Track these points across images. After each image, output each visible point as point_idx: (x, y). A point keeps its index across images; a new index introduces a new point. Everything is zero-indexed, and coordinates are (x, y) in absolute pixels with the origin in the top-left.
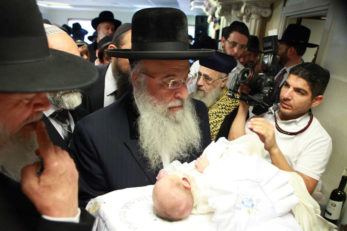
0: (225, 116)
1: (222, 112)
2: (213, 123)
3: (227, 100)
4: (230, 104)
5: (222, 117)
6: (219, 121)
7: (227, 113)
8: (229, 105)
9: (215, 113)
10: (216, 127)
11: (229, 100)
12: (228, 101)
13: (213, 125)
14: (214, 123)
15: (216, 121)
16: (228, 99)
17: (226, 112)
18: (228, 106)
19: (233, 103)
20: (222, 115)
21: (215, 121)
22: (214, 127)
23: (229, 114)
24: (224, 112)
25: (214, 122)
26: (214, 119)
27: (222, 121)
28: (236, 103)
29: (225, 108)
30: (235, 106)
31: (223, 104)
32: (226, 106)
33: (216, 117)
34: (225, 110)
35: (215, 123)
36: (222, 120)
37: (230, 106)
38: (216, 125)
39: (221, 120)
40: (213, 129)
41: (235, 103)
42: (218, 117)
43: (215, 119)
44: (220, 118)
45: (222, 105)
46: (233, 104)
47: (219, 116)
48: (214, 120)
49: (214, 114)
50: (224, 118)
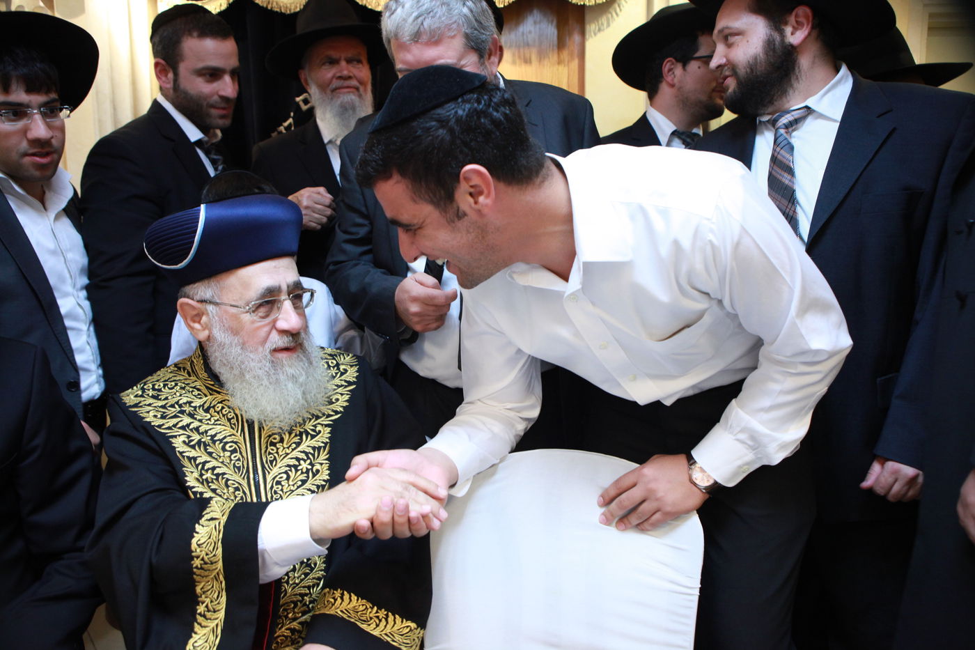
0: (326, 426)
2: (295, 467)
5: (320, 432)
6: (314, 448)
7: (329, 416)
10: (314, 475)
13: (300, 472)
14: (300, 465)
15: (307, 454)
20: (315, 426)
21: (303, 456)
22: (308, 477)
23: (339, 415)
24: (320, 415)
25: (298, 459)
26: (293, 450)
27: (325, 448)
30: (344, 383)
33: (296, 439)
35: (305, 461)
36: (323, 442)
38: (310, 467)
39: (323, 445)
40: (307, 485)
42: (304, 437)
43: (299, 449)
44: (313, 437)
46: (336, 381)
47: (307, 434)
48: (295, 454)
50: (329, 433)
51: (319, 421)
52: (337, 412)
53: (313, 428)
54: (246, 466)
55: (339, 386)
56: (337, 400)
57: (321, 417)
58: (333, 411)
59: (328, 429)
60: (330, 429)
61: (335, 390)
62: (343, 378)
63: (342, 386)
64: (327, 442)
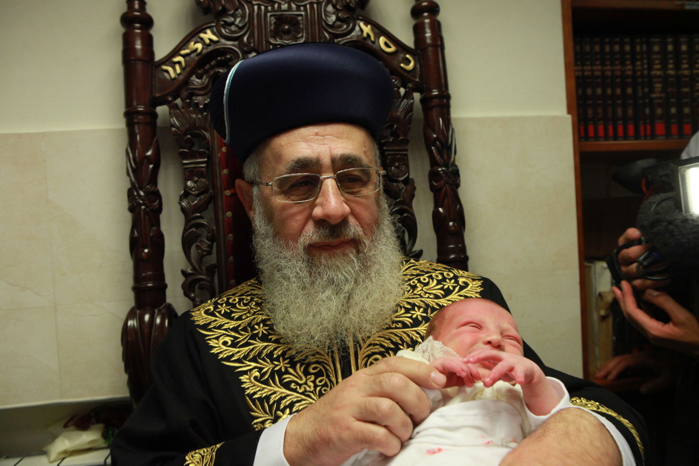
4: (437, 297)
8: (437, 304)
9: (392, 346)
19: (448, 292)
28: (462, 288)
31: (409, 303)
41: (460, 290)
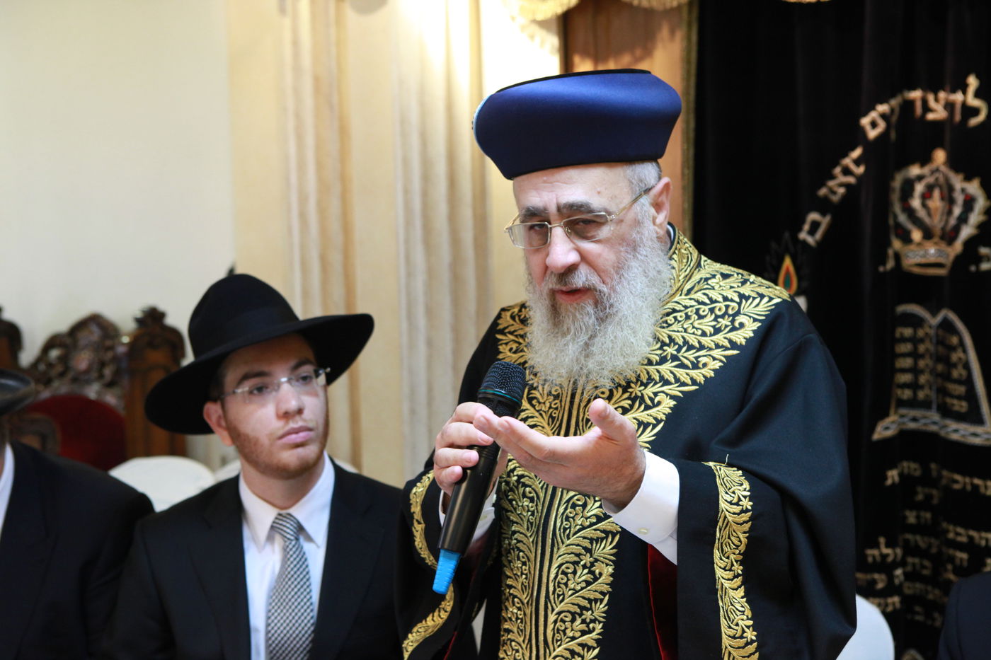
0: (672, 397)
1: (662, 378)
3: (688, 317)
5: (659, 403)
7: (684, 384)
11: (701, 317)
12: (696, 325)
16: (698, 310)
17: (683, 379)
18: (691, 347)
20: (656, 394)
27: (654, 426)
29: (674, 358)
30: (727, 344)
32: (685, 349)
34: (675, 366)
37: (702, 347)
44: (647, 408)
45: (664, 344)
46: (719, 338)
49: (620, 390)
50: (670, 408)
51: (665, 388)
52: (694, 382)
53: (652, 396)
54: (560, 418)
55: (717, 346)
56: (705, 365)
57: (671, 384)
58: (692, 379)
59: (672, 403)
60: (675, 403)
61: (711, 349)
62: (729, 336)
63: (723, 346)
64: (662, 420)
